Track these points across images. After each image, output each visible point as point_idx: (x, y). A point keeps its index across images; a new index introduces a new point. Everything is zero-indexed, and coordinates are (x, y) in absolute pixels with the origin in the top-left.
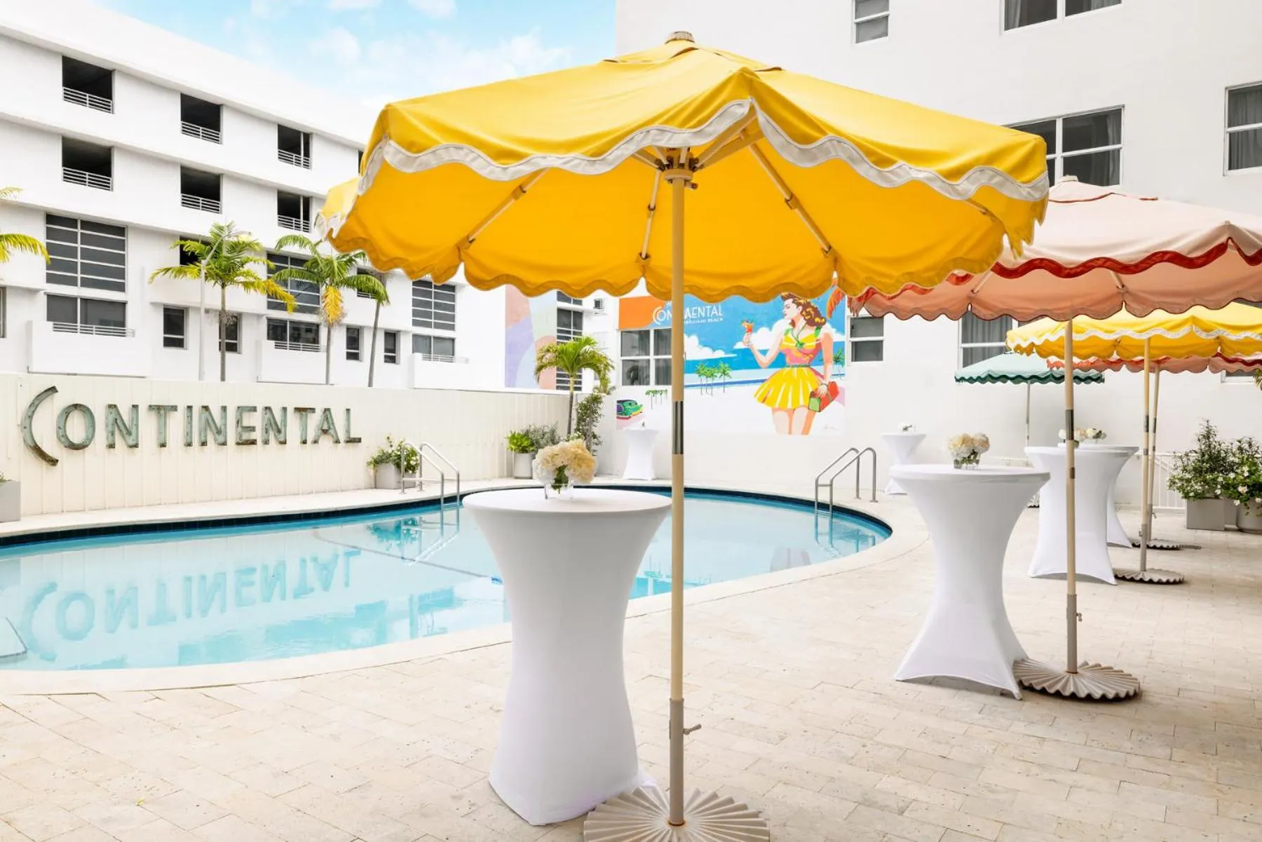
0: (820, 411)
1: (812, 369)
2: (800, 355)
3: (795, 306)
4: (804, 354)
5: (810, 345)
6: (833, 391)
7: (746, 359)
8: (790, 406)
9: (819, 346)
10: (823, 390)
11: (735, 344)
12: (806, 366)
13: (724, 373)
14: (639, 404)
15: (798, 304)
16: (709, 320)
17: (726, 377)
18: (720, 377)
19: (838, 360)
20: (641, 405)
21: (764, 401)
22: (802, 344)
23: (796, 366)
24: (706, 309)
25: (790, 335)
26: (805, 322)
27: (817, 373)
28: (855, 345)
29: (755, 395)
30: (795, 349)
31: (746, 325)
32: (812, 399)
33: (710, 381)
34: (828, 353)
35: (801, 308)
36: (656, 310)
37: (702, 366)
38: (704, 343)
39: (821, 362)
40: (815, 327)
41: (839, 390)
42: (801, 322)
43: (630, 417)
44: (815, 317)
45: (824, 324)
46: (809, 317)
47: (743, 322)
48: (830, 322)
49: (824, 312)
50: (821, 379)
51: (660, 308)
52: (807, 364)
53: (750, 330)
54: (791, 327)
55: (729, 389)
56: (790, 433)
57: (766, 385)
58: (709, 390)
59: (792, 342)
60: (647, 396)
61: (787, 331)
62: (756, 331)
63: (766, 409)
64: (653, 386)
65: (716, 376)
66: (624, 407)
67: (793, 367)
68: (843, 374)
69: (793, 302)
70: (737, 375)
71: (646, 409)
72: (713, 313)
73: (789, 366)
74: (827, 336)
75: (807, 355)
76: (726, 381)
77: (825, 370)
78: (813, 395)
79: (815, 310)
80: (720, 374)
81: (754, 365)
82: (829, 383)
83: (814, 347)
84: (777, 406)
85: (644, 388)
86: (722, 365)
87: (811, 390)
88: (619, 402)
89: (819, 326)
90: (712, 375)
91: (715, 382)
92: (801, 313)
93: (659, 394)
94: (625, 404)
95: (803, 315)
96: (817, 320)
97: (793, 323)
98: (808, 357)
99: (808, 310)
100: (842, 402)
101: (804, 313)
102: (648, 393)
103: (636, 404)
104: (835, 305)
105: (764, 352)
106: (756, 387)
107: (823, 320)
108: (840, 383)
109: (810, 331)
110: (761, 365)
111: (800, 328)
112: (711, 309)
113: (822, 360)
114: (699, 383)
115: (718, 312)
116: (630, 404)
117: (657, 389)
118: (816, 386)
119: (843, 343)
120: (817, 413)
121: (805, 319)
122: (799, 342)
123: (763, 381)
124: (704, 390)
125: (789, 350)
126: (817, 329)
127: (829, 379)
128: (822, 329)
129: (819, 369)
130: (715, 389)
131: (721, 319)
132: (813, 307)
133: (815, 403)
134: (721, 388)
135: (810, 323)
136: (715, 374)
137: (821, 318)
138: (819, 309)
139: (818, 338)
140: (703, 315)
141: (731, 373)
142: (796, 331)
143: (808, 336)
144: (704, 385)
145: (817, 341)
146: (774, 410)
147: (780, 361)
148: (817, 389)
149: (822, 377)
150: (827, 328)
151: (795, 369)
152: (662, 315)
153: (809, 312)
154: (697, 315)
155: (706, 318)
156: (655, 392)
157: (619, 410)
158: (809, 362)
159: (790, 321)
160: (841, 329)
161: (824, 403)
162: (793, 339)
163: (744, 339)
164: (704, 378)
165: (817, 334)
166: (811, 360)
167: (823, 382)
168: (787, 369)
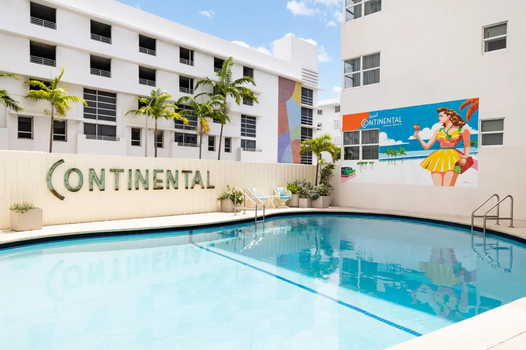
0: (461, 173)
1: (457, 150)
2: (448, 142)
3: (446, 115)
4: (451, 142)
5: (456, 136)
6: (470, 162)
7: (417, 145)
8: (442, 170)
9: (461, 137)
10: (464, 161)
11: (409, 137)
12: (452, 148)
13: (402, 153)
14: (353, 169)
15: (448, 115)
16: (393, 125)
17: (403, 155)
18: (400, 155)
19: (474, 144)
20: (355, 170)
21: (426, 168)
22: (450, 136)
23: (446, 148)
24: (392, 119)
25: (442, 131)
26: (452, 124)
27: (459, 152)
28: (484, 136)
29: (421, 165)
30: (446, 139)
31: (415, 126)
32: (457, 167)
33: (394, 157)
34: (467, 140)
35: (449, 116)
36: (363, 121)
37: (389, 149)
38: (390, 137)
39: (463, 146)
40: (459, 127)
41: (474, 161)
42: (450, 124)
43: (349, 176)
44: (458, 121)
45: (464, 124)
46: (455, 121)
47: (414, 125)
48: (468, 124)
49: (465, 117)
50: (462, 155)
51: (365, 119)
52: (453, 147)
53: (418, 129)
54: (443, 127)
55: (406, 162)
56: (442, 185)
57: (427, 159)
58: (393, 162)
59: (445, 135)
60: (358, 165)
61: (441, 130)
62: (421, 129)
63: (428, 172)
64: (361, 160)
65: (397, 155)
66: (345, 171)
67: (445, 148)
68: (477, 153)
69: (445, 113)
70: (409, 154)
71: (357, 172)
72: (396, 121)
73: (442, 149)
74: (467, 131)
75: (454, 142)
76: (403, 157)
77: (465, 151)
78: (457, 164)
79: (458, 117)
80: (400, 153)
81: (421, 148)
82: (468, 157)
83: (458, 138)
84: (434, 170)
85: (356, 161)
86: (401, 149)
87: (456, 162)
88: (342, 168)
89: (461, 126)
90: (395, 154)
91: (396, 157)
92: (450, 119)
93: (365, 164)
94: (345, 169)
95: (451, 120)
96: (460, 122)
97: (445, 125)
98: (454, 143)
99: (454, 117)
100: (476, 168)
101: (452, 119)
102: (358, 164)
103: (352, 169)
104: (471, 114)
105: (426, 141)
106: (422, 160)
107: (464, 123)
108: (474, 157)
109: (456, 129)
110: (425, 149)
111: (449, 127)
112: (395, 119)
113: (463, 145)
114: (388, 158)
115: (399, 121)
116: (349, 169)
117: (363, 162)
118: (459, 159)
119: (477, 135)
120: (459, 174)
121: (452, 122)
122: (448, 135)
123: (426, 157)
124: (390, 162)
125: (441, 140)
126: (459, 128)
127: (468, 155)
128: (463, 128)
129: (461, 150)
130: (397, 161)
131: (401, 124)
132: (457, 116)
133: (459, 168)
134: (401, 161)
135: (455, 124)
136: (397, 153)
137: (463, 122)
138: (461, 116)
139: (460, 132)
140: (390, 122)
141: (406, 153)
142: (446, 129)
143: (454, 132)
144: (391, 159)
145: (460, 134)
146: (433, 173)
147: (437, 145)
148: (459, 161)
149: (463, 154)
150: (466, 127)
151: (446, 150)
152: (366, 123)
153: (455, 118)
154: (387, 122)
155: (392, 123)
156: (362, 163)
157: (343, 173)
158: (454, 146)
159: (443, 124)
160: (475, 127)
161: (464, 168)
162: (444, 133)
163: (414, 135)
164: (390, 155)
165: (459, 131)
166: (456, 144)
167: (463, 157)
168: (441, 150)
